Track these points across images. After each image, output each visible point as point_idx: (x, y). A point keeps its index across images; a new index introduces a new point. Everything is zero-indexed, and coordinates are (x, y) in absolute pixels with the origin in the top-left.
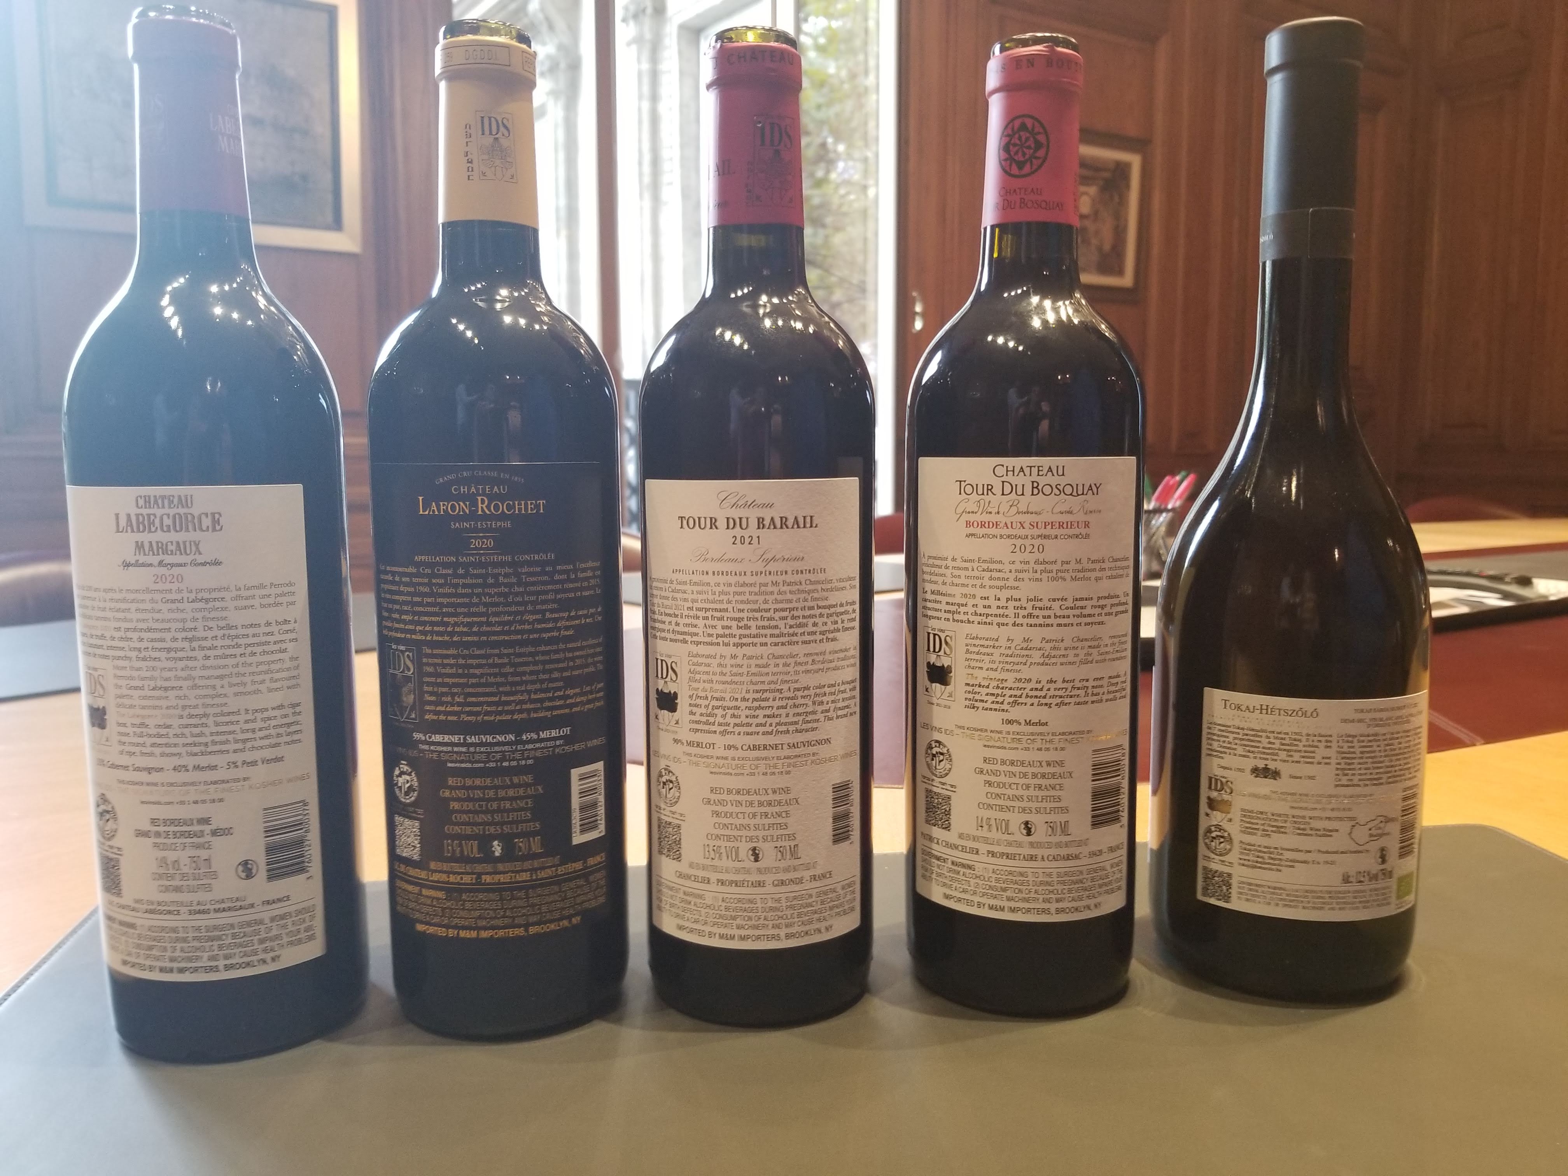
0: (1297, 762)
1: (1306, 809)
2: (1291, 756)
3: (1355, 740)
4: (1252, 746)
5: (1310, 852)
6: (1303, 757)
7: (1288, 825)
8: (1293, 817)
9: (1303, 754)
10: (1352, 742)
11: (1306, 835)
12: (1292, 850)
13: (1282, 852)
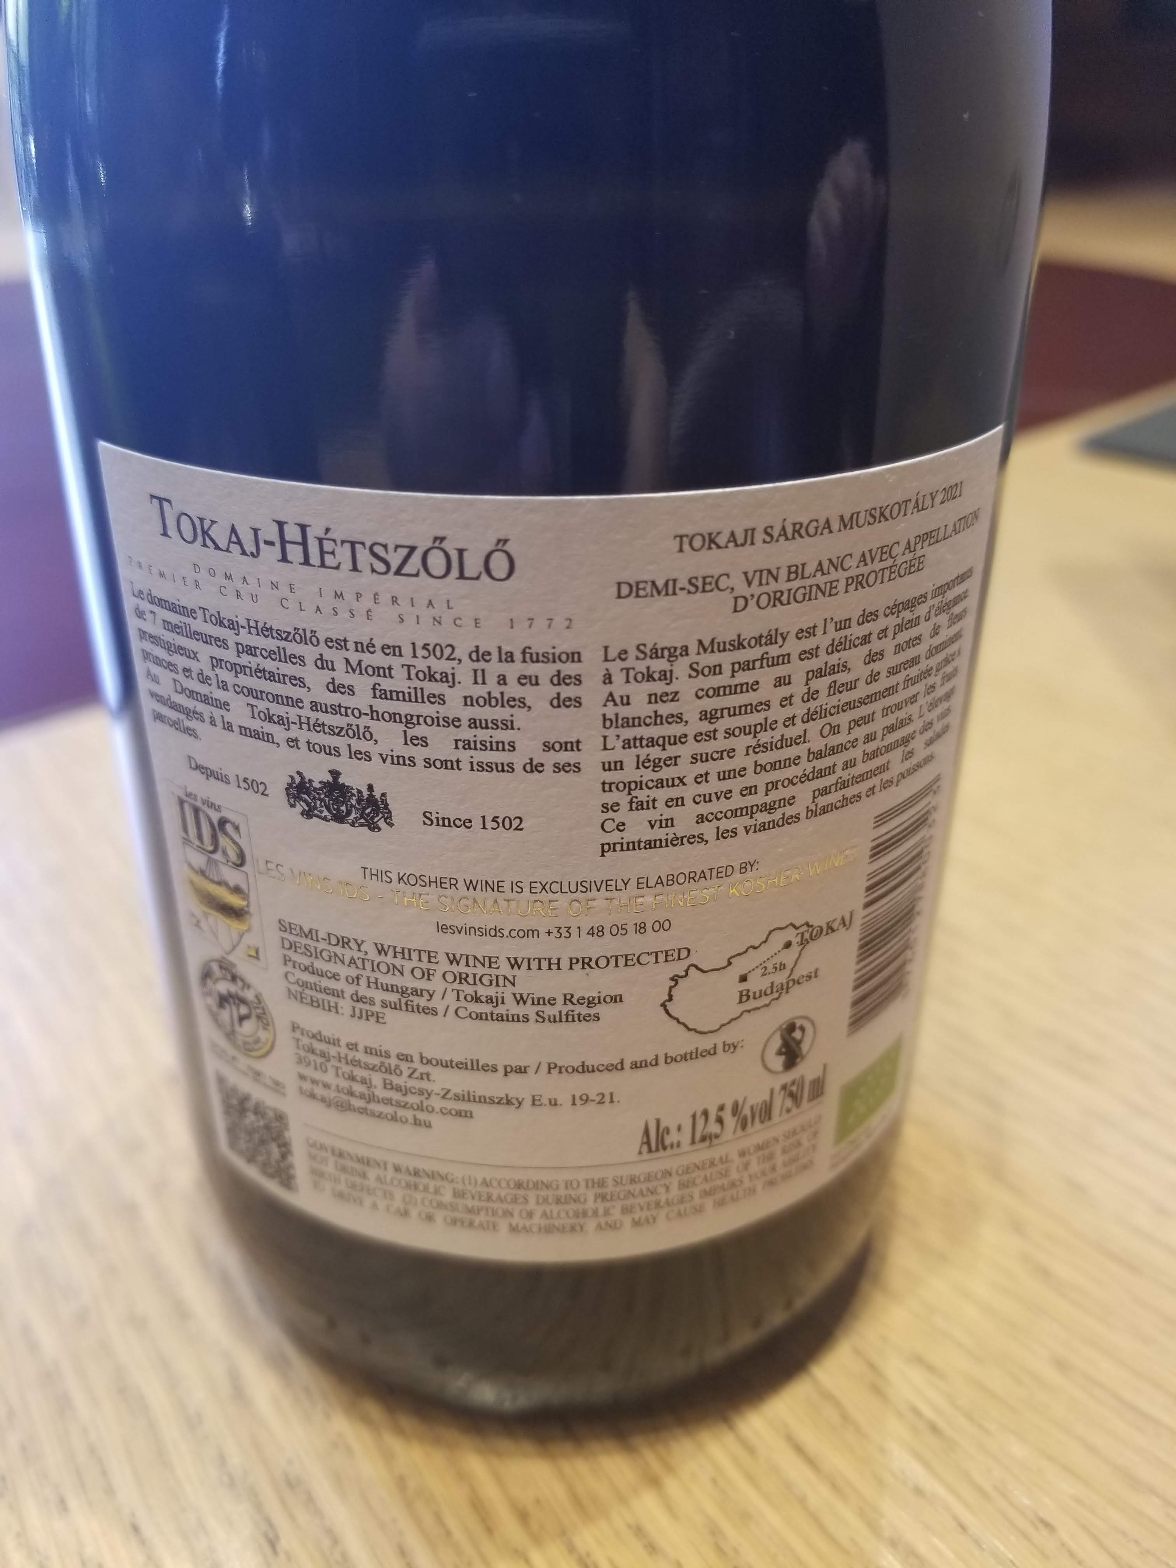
0: (446, 764)
1: (496, 932)
2: (424, 742)
3: (681, 667)
4: (276, 698)
5: (521, 1070)
6: (467, 745)
7: (436, 984)
8: (453, 960)
9: (466, 734)
10: (666, 676)
11: (501, 1018)
12: (461, 1066)
13: (428, 1068)
